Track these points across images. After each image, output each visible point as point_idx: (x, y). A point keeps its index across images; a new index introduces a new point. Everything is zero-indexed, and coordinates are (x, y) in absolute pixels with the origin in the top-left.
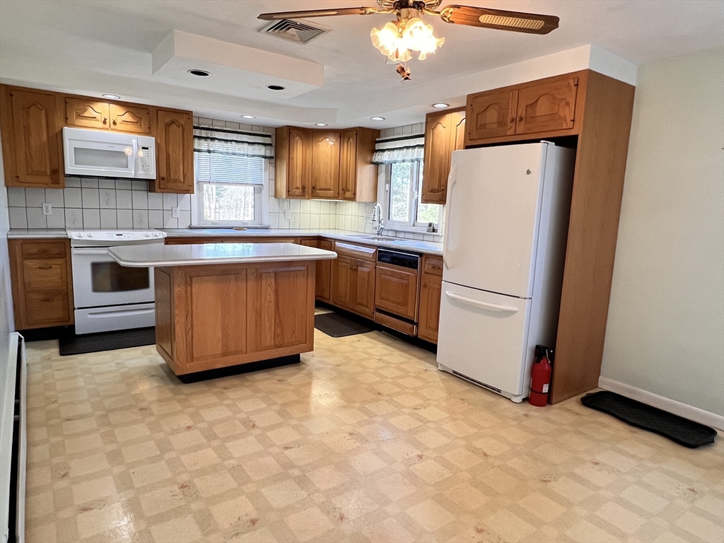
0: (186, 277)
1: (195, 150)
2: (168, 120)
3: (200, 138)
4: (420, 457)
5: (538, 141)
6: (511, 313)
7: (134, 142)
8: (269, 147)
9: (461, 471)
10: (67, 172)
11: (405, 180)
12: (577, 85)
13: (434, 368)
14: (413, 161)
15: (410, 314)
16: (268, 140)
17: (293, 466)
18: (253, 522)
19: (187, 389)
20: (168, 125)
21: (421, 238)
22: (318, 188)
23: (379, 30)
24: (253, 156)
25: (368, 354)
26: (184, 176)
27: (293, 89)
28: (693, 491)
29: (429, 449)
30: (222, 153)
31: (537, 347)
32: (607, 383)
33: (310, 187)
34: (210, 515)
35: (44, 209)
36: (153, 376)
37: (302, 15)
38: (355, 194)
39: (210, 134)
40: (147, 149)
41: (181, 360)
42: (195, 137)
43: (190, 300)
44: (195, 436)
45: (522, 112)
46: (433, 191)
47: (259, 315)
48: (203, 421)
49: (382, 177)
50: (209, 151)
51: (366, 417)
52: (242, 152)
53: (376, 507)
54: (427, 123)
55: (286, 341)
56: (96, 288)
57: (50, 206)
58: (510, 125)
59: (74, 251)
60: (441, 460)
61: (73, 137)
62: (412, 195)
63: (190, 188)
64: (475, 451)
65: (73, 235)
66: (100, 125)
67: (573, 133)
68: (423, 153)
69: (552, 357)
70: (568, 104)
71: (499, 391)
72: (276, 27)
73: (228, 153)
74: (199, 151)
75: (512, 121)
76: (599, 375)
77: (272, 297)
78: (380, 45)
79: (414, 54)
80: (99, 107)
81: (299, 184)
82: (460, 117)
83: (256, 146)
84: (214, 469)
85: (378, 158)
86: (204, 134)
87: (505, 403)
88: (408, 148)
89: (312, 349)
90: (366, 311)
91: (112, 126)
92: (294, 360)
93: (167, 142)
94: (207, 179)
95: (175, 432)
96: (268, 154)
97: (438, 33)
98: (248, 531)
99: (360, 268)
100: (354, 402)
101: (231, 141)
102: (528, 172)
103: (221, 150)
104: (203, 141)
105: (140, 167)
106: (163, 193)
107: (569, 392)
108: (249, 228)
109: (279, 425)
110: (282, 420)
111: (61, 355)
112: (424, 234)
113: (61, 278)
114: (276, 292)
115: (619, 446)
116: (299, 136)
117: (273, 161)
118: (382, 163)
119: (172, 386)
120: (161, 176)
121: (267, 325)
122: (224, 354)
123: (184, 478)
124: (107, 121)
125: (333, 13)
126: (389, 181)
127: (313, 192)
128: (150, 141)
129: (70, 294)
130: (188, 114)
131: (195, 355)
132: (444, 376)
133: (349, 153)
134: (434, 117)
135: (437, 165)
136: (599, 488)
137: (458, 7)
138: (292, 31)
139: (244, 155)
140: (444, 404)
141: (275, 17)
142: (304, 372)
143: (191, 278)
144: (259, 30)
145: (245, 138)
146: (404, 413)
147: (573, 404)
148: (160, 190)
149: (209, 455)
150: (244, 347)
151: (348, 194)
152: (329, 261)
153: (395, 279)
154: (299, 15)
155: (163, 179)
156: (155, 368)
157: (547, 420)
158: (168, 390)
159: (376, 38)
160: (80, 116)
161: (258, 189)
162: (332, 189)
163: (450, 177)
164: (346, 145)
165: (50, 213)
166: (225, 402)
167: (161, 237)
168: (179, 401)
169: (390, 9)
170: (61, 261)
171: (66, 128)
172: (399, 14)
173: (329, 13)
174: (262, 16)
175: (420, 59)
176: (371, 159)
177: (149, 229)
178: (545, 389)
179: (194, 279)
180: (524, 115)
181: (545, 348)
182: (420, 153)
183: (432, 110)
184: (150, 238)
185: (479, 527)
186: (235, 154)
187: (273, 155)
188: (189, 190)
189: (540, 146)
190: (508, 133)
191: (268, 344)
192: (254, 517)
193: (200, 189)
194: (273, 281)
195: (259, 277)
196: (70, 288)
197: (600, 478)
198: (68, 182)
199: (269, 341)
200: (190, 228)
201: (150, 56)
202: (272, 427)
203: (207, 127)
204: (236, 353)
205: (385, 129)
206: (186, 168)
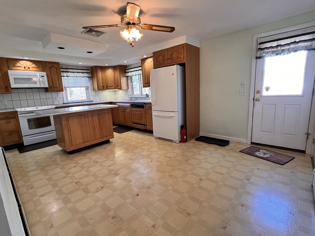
0: (66, 118)
1: (62, 76)
2: (50, 66)
3: (63, 72)
4: (151, 161)
5: (175, 65)
6: (173, 117)
7: (38, 74)
8: (89, 74)
9: (163, 163)
10: (12, 87)
11: (137, 83)
12: (183, 48)
13: (152, 138)
14: (139, 75)
15: (144, 123)
16: (88, 71)
17: (112, 171)
18: (102, 187)
19: (71, 156)
20: (50, 68)
21: (144, 99)
22: (108, 86)
23: (123, 32)
24: (84, 77)
25: (132, 137)
26: (59, 85)
27: (96, 53)
28: (224, 156)
29: (154, 159)
30: (72, 77)
31: (181, 126)
32: (202, 134)
33: (106, 86)
34: (87, 188)
35: (4, 102)
36: (58, 154)
37: (96, 27)
38: (121, 87)
39: (67, 70)
40: (43, 76)
41: (68, 146)
42: (61, 71)
43: (69, 126)
44: (78, 168)
45: (169, 57)
46: (146, 83)
47: (94, 128)
48: (79, 164)
49: (129, 81)
50: (67, 76)
51: (134, 154)
52: (80, 76)
53: (140, 176)
54: (141, 62)
55: (104, 136)
56: (30, 128)
57: (6, 100)
58: (166, 61)
59: (19, 115)
60: (157, 161)
61: (12, 74)
62: (140, 86)
63: (62, 89)
64: (167, 157)
65: (18, 110)
66: (23, 69)
67: (184, 62)
68: (141, 72)
69: (186, 128)
70: (181, 53)
71: (172, 140)
72: (88, 32)
73: (74, 77)
74: (63, 76)
75: (167, 60)
76: (199, 132)
77: (98, 122)
78: (123, 36)
79: (134, 39)
80: (22, 62)
81: (102, 86)
82: (151, 60)
83: (85, 73)
84: (86, 176)
85: (127, 75)
86: (64, 70)
87: (174, 144)
88: (136, 71)
89: (113, 138)
90: (130, 124)
91: (28, 69)
92: (108, 142)
93: (51, 74)
94: (68, 86)
95: (70, 169)
96: (89, 76)
97: (141, 32)
98: (101, 190)
99: (126, 111)
100: (129, 150)
101: (75, 72)
102: (173, 74)
103: (72, 76)
104: (64, 73)
105: (42, 83)
106: (51, 92)
107: (192, 138)
108: (86, 102)
109: (106, 161)
110: (107, 159)
111: (20, 153)
112: (145, 98)
113: (15, 126)
114: (99, 120)
115: (206, 149)
116: (99, 69)
117: (91, 78)
118: (129, 76)
119: (66, 156)
120: (50, 86)
121: (97, 131)
122: (84, 143)
123: (76, 180)
124: (26, 67)
125: (107, 26)
126: (132, 82)
127: (107, 88)
128: (44, 74)
129: (20, 131)
130: (58, 63)
131: (73, 144)
132: (156, 139)
133: (117, 73)
134: (143, 60)
135: (146, 75)
136: (201, 160)
137: (146, 24)
138: (94, 33)
139: (80, 77)
140: (157, 146)
141: (88, 28)
142: (112, 145)
143: (68, 118)
144: (82, 33)
145: (80, 71)
146: (145, 151)
147: (193, 141)
148: (50, 91)
149: (84, 173)
150: (90, 139)
151: (119, 87)
152: (115, 108)
153: (137, 112)
154: (95, 27)
155: (51, 87)
156: (58, 151)
157: (187, 146)
158: (65, 157)
159: (122, 34)
160: (14, 66)
161: (87, 88)
162: (113, 86)
163: (150, 78)
164: (116, 71)
165: (7, 103)
166: (86, 157)
167: (53, 107)
168: (70, 160)
169: (125, 25)
170: (14, 120)
171: (9, 71)
172: (128, 27)
173: (106, 26)
174: (83, 28)
175: (136, 40)
176: (125, 75)
177: (48, 105)
178: (185, 137)
179: (69, 118)
180: (170, 58)
181: (184, 126)
182: (140, 72)
183: (142, 58)
184: (49, 108)
185: (170, 175)
186: (77, 77)
187: (91, 76)
188: (62, 90)
189: (175, 66)
190: (166, 63)
191: (98, 137)
192: (102, 186)
193: (66, 90)
194: (97, 117)
195: (92, 116)
196: (19, 129)
197: (201, 157)
198: (13, 91)
199: (99, 136)
200: (64, 104)
201: (41, 43)
202: (104, 162)
203: (65, 68)
204: (88, 142)
205: (129, 65)
206: (59, 82)
